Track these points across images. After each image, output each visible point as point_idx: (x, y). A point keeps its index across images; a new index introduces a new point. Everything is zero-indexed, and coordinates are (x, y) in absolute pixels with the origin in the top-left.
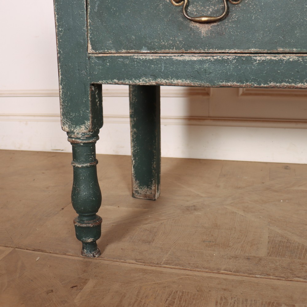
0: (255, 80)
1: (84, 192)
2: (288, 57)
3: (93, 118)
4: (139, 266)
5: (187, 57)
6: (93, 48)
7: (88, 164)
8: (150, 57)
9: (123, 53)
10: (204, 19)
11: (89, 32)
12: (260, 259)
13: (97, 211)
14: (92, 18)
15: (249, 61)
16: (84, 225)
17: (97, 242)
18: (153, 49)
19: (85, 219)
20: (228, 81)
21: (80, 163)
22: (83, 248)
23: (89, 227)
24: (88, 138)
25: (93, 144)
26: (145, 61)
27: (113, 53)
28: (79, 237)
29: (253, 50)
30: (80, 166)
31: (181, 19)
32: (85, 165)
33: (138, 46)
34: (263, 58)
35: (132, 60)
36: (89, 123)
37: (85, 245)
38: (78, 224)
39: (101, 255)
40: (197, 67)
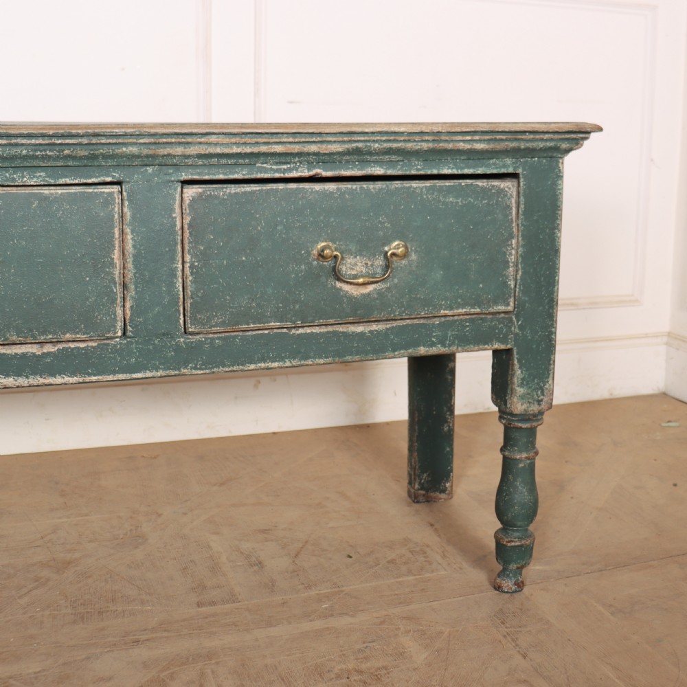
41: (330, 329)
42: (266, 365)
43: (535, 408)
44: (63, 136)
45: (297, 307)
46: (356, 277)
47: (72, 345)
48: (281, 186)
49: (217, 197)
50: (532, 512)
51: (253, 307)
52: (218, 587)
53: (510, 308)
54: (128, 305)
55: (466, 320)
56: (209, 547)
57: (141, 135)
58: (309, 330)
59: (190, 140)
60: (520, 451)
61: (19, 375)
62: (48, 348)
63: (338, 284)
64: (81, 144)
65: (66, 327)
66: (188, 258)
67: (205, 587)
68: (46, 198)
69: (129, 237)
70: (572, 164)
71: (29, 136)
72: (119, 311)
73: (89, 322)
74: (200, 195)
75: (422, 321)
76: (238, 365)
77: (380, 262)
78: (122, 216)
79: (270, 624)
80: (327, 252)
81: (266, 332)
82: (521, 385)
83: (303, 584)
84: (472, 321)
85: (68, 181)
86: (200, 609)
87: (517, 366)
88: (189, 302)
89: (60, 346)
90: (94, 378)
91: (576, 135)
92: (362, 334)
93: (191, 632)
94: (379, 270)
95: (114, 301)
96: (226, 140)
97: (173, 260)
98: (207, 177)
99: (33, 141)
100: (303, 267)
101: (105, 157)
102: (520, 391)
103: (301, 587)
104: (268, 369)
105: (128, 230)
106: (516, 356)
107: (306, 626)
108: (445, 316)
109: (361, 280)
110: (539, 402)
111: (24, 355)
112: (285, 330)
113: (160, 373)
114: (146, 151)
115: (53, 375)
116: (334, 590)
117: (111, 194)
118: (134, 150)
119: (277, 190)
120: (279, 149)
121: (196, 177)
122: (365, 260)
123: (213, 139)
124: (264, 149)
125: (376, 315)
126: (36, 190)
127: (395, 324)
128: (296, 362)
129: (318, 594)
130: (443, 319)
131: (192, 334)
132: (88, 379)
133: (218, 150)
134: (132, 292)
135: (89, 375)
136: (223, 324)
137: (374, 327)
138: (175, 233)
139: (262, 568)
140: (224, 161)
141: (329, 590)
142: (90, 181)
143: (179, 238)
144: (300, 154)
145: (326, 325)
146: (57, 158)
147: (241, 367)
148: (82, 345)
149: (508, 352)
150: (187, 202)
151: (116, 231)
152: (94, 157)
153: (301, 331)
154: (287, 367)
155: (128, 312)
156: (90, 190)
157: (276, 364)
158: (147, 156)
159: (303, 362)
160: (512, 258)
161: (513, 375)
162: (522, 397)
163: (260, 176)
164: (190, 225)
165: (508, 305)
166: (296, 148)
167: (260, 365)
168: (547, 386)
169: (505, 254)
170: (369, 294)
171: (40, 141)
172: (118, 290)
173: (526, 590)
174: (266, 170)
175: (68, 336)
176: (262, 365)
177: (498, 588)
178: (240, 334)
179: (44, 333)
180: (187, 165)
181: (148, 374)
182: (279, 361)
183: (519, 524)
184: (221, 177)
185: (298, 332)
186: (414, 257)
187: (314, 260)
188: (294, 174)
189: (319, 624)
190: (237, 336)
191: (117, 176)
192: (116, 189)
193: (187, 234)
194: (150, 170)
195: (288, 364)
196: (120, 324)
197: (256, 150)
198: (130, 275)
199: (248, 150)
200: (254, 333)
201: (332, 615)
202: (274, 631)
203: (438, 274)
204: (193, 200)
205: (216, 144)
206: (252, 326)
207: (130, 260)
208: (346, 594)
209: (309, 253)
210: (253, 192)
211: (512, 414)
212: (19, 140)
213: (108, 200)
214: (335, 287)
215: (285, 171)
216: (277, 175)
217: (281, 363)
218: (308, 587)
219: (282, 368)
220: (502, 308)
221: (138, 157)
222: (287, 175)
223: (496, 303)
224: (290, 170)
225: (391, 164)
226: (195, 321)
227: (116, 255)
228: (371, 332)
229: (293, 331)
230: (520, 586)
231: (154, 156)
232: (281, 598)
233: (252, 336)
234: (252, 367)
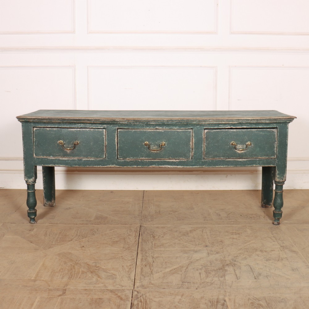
0: (83, 165)
1: (31, 200)
2: (91, 159)
3: (35, 176)
4: (50, 225)
5: (64, 159)
6: (35, 155)
7: (33, 191)
8: (53, 158)
9: (45, 157)
10: (68, 149)
11: (34, 150)
12: (91, 221)
13: (35, 207)
14: (35, 146)
15: (81, 160)
16: (31, 212)
17: (35, 218)
18: (53, 156)
19: (31, 210)
20: (76, 165)
21: (30, 191)
22: (30, 220)
23: (33, 212)
24: (33, 183)
25: (34, 184)
26: (52, 159)
27: (42, 157)
28: (29, 216)
29: (82, 157)
30: (30, 192)
31: (62, 148)
32: (32, 191)
33: (50, 155)
34: (85, 159)
35: (48, 159)
36: (33, 178)
37: (31, 219)
38: (29, 212)
39: (37, 223)
40: (67, 161)
41: (234, 160)
43: (281, 181)
44: (182, 120)
45: (227, 155)
46: (240, 149)
47: (182, 160)
48: (224, 130)
49: (211, 132)
50: (282, 205)
51: (218, 154)
52: (209, 218)
53: (275, 157)
54: (193, 153)
55: (265, 159)
57: (197, 120)
58: (229, 160)
59: (206, 121)
60: (278, 191)
61: (171, 165)
62: (177, 160)
63: (236, 150)
64: (185, 122)
65: (181, 156)
66: (205, 144)
67: (206, 218)
68: (178, 132)
69: (194, 139)
70: (291, 126)
71: (176, 120)
72: (191, 154)
73: (185, 156)
74: (208, 132)
75: (254, 159)
77: (245, 146)
78: (192, 135)
79: (219, 224)
80: (233, 144)
81: (220, 160)
82: (278, 175)
83: (228, 219)
84: (266, 160)
85: (182, 128)
86: (204, 221)
87: (277, 170)
88: (205, 153)
89: (179, 160)
90: (185, 167)
91: (291, 119)
92: (241, 161)
93: (202, 224)
94: (245, 148)
95: (190, 152)
96: (213, 121)
97: (202, 144)
98: (209, 128)
99: (176, 121)
100: (228, 146)
101: (190, 124)
102: (278, 176)
104: (221, 167)
105: (193, 138)
106: (277, 168)
108: (260, 158)
109: (241, 150)
110: (283, 179)
111: (173, 162)
112: (224, 159)
113: (198, 167)
114: (197, 123)
115: (178, 166)
117: (190, 131)
118: (195, 123)
119: (223, 131)
120: (224, 123)
121: (207, 128)
122: (242, 146)
123: (210, 121)
124: (221, 123)
125: (244, 157)
126: (176, 130)
127: (248, 159)
128: (226, 166)
129: (231, 221)
130: (259, 159)
131: (205, 159)
132: (184, 167)
133: (211, 123)
134: (194, 150)
135: (185, 166)
136: (211, 157)
137: (244, 160)
138: (203, 139)
139: (220, 216)
140: (213, 125)
141: (234, 220)
142: (186, 128)
143: (203, 140)
144: (228, 124)
145: (233, 159)
146: (181, 124)
148: (184, 160)
149: (275, 167)
150: (205, 133)
151: (191, 138)
152: (188, 124)
153: (228, 160)
155: (193, 154)
156: (186, 130)
157: (222, 166)
158: (198, 124)
159: (228, 166)
160: (276, 146)
161: (276, 172)
162: (278, 178)
163: (220, 128)
164: (206, 137)
165: (275, 156)
166: (227, 123)
168: (284, 176)
169: (274, 145)
170: (242, 153)
171: (178, 121)
172: (191, 150)
173: (280, 225)
174: (221, 127)
175: (181, 158)
176: (219, 166)
177: (273, 223)
179: (177, 157)
180: (205, 126)
181: (196, 167)
183: (278, 208)
184: (212, 128)
186: (253, 145)
188: (227, 128)
189: (230, 225)
190: (214, 160)
191: (192, 127)
192: (191, 130)
193: (205, 139)
194: (198, 126)
195: (225, 166)
196: (191, 157)
197: (219, 123)
198: (193, 147)
199: (217, 123)
201: (233, 224)
203: (258, 149)
204: (206, 133)
205: (211, 122)
206: (217, 158)
207: (194, 144)
208: (238, 221)
209: (230, 144)
210: (218, 131)
211: (277, 182)
212: (174, 121)
213: (190, 132)
214: (235, 151)
215: (225, 127)
216: (223, 128)
220: (273, 157)
221: (196, 124)
222: (226, 128)
223: (272, 156)
224: (226, 127)
225: (248, 126)
226: (206, 157)
227: (191, 143)
228: (243, 161)
229: (226, 160)
231: (199, 124)
232: (223, 221)
233: (217, 160)
234: (217, 167)
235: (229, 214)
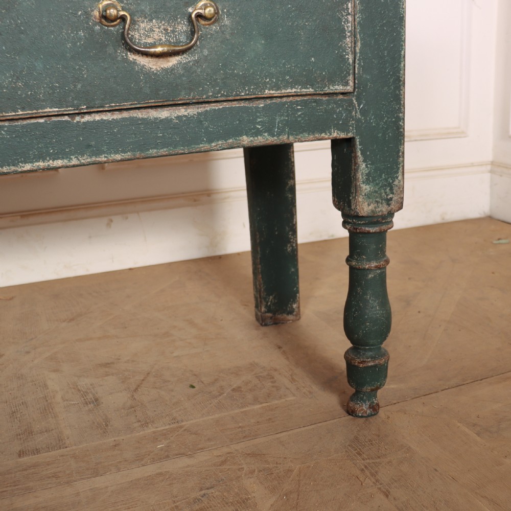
41: (125, 115)
42: (46, 164)
43: (384, 209)
45: (79, 86)
46: (154, 45)
50: (384, 328)
51: (19, 89)
52: (46, 431)
53: (349, 88)
55: (297, 103)
56: (46, 386)
58: (97, 117)
60: (369, 260)
63: (132, 57)
67: (31, 433)
75: (242, 104)
76: (9, 165)
77: (183, 27)
79: (96, 473)
80: (113, 12)
81: (42, 121)
82: (367, 182)
83: (139, 421)
84: (304, 103)
86: (21, 459)
87: (360, 158)
92: (167, 121)
93: (5, 489)
94: (183, 38)
100: (81, 33)
102: (366, 188)
103: (136, 425)
106: (359, 147)
107: (138, 472)
108: (271, 98)
109: (159, 49)
110: (388, 201)
112: (66, 118)
116: (172, 426)
122: (164, 25)
125: (183, 96)
127: (208, 107)
128: (85, 159)
129: (154, 432)
130: (268, 101)
137: (182, 111)
139: (98, 405)
141: (167, 427)
145: (120, 110)
147: (13, 168)
149: (350, 141)
153: (87, 118)
154: (74, 166)
157: (59, 163)
159: (94, 159)
160: (349, 27)
161: (356, 170)
162: (368, 196)
165: (347, 84)
167: (37, 164)
168: (396, 182)
169: (340, 20)
170: (172, 69)
173: (382, 412)
176: (41, 164)
177: (351, 412)
178: (7, 124)
182: (63, 158)
183: (371, 342)
185: (83, 120)
186: (226, 21)
187: (95, 24)
189: (151, 469)
195: (74, 162)
200: (25, 122)
201: (168, 457)
202: (99, 482)
203: (259, 45)
206: (21, 113)
208: (185, 430)
209: (88, 15)
211: (358, 217)
214: (126, 60)
217: (66, 161)
218: (145, 424)
219: (67, 167)
220: (340, 88)
223: (332, 82)
228: (178, 117)
229: (78, 119)
230: (375, 409)
232: (113, 439)
233: (23, 127)
234: (28, 167)
235: (136, 390)
